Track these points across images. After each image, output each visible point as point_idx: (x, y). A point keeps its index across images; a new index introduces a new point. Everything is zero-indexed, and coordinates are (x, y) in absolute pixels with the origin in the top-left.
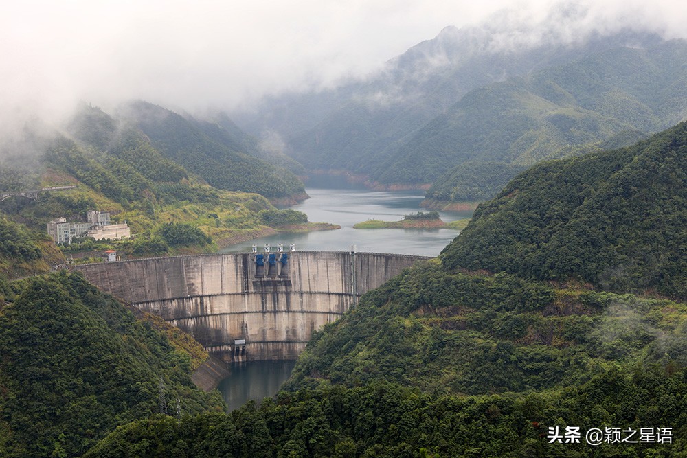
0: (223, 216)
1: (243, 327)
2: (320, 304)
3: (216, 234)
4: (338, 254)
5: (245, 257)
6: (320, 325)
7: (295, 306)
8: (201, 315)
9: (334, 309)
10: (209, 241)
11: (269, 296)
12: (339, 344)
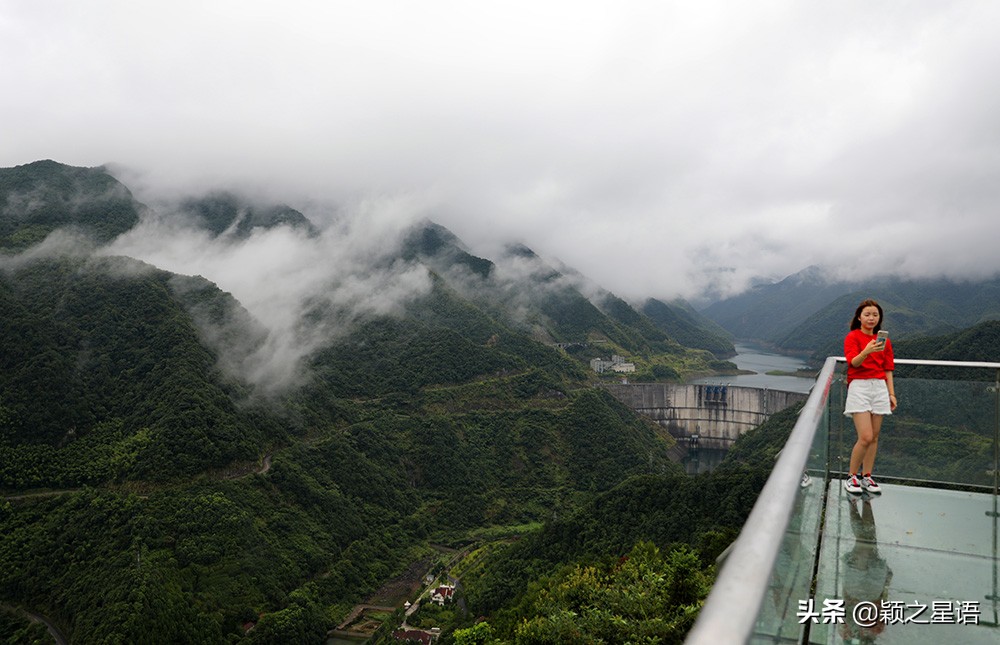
0: (687, 362)
1: (697, 428)
2: (744, 418)
3: (683, 373)
4: (756, 389)
5: (700, 387)
6: (743, 432)
7: (729, 418)
8: (673, 418)
9: (752, 422)
10: (679, 376)
11: (713, 411)
12: (756, 443)
